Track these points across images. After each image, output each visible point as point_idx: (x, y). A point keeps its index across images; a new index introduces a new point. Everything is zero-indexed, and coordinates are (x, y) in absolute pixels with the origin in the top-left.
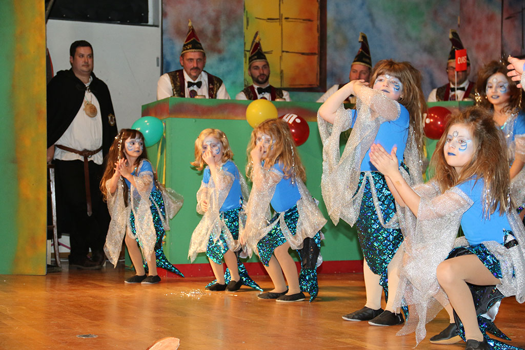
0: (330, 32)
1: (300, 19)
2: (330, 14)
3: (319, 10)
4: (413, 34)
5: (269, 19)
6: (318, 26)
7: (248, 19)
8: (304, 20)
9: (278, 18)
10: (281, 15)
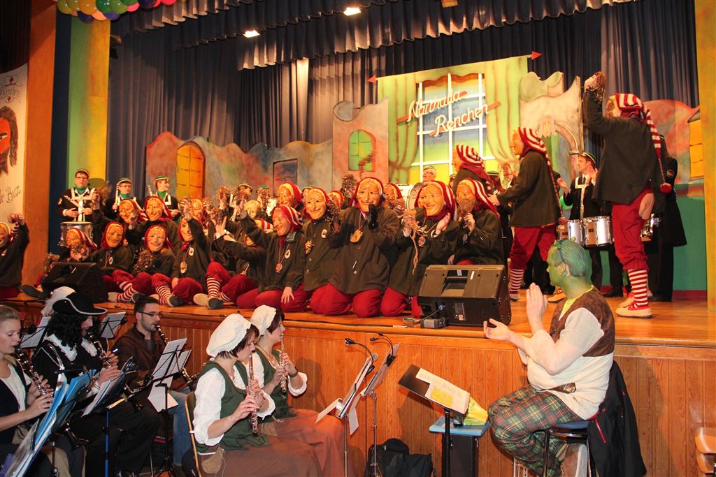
1: (196, 171)
2: (207, 170)
3: (203, 167)
4: (233, 182)
9: (188, 169)
10: (190, 168)
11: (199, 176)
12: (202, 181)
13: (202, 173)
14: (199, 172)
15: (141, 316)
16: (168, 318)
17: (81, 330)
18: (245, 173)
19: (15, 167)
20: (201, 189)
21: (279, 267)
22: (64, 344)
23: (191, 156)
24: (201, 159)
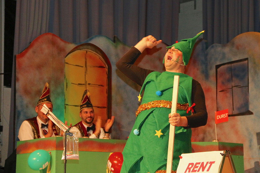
0: (113, 94)
1: (97, 85)
2: (114, 83)
3: (107, 79)
5: (79, 84)
6: (107, 89)
7: (67, 84)
8: (99, 85)
9: (84, 83)
10: (86, 82)
11: (102, 92)
12: (106, 98)
23: (88, 65)
24: (104, 68)
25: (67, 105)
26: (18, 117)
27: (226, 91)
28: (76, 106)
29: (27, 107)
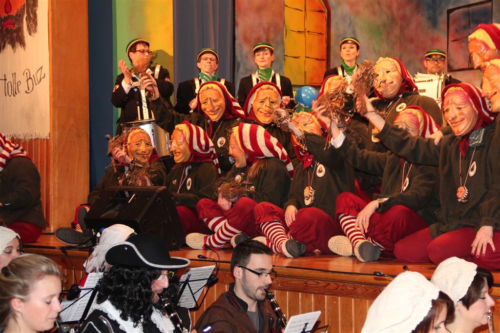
0: (332, 44)
1: (316, 33)
2: (333, 31)
3: (327, 26)
4: (377, 48)
5: (298, 32)
6: (326, 38)
7: (286, 30)
8: (318, 34)
9: (303, 30)
10: (305, 29)
11: (321, 41)
12: (325, 49)
13: (325, 36)
14: (322, 34)
15: (241, 274)
16: (285, 276)
17: (150, 294)
18: (397, 32)
19: (36, 35)
20: (324, 63)
21: (462, 193)
22: (124, 317)
23: (307, 8)
24: (324, 12)
25: (286, 56)
26: (238, 68)
27: (461, 40)
28: (295, 57)
29: (247, 57)
